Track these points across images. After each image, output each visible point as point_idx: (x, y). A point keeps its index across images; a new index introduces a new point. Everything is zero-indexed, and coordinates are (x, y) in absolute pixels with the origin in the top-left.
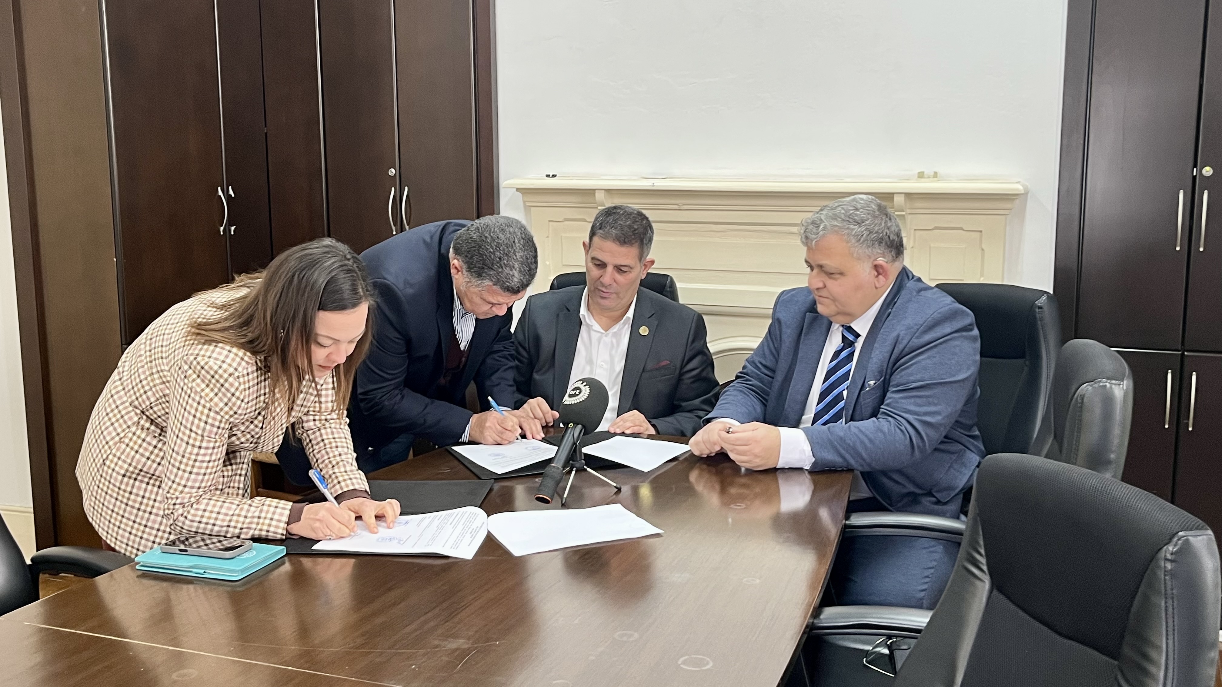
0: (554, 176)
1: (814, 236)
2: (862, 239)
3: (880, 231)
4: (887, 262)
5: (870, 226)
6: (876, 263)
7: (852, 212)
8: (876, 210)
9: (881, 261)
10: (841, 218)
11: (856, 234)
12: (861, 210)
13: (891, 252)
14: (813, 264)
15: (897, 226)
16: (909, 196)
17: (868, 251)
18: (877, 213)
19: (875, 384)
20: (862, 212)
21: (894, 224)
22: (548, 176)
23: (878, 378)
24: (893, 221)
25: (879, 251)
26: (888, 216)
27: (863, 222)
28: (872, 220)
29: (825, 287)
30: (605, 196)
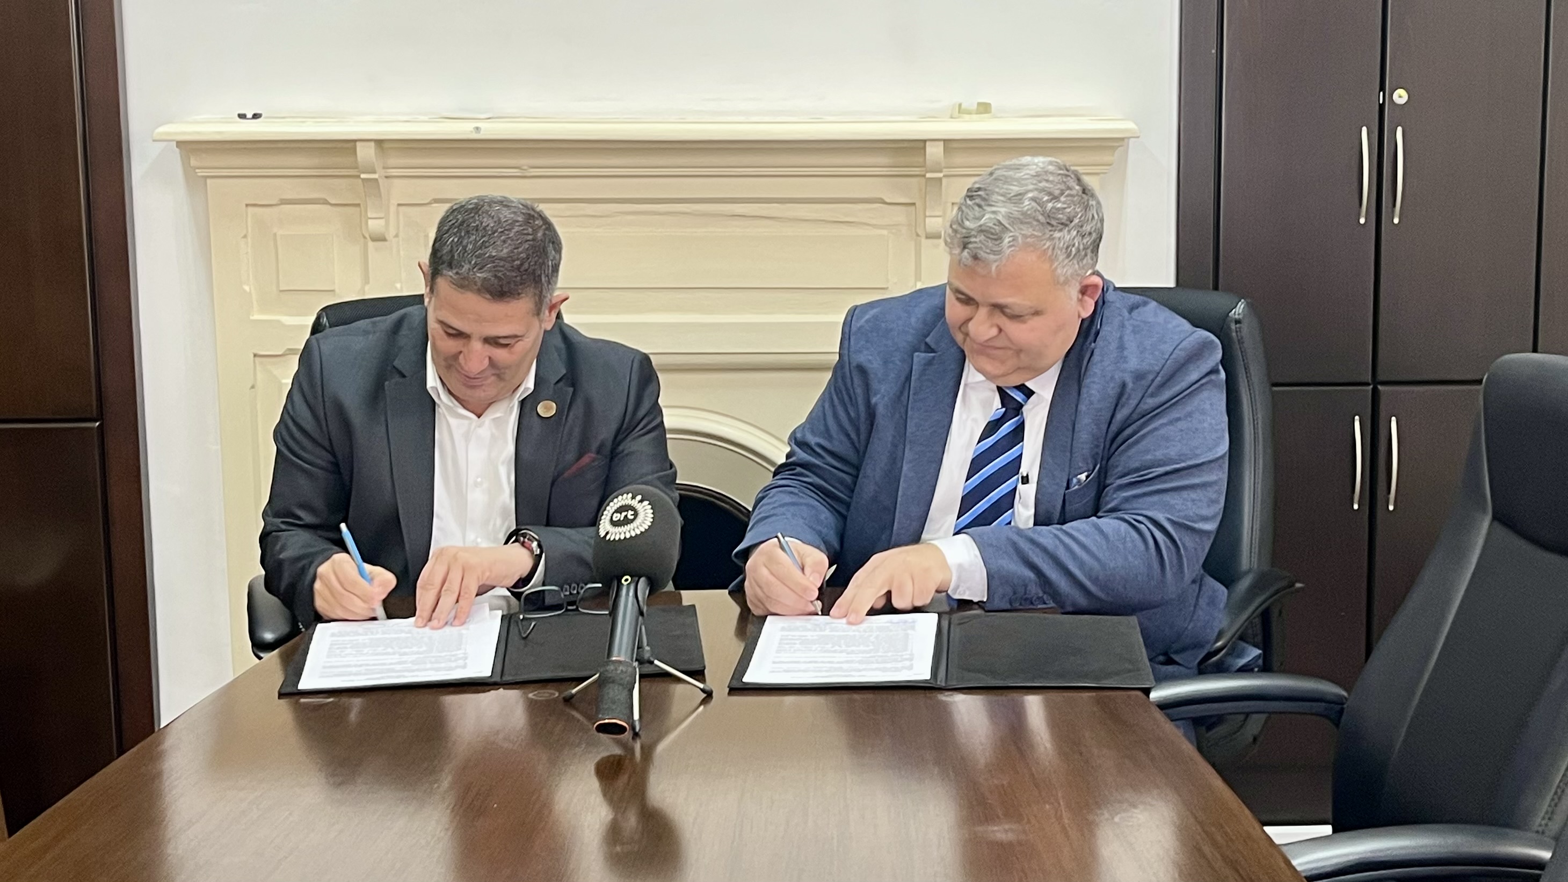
0: (256, 116)
6: (1087, 281)
14: (981, 302)
16: (949, 144)
19: (1087, 477)
22: (242, 116)
23: (1091, 467)
29: (1002, 333)
30: (376, 154)
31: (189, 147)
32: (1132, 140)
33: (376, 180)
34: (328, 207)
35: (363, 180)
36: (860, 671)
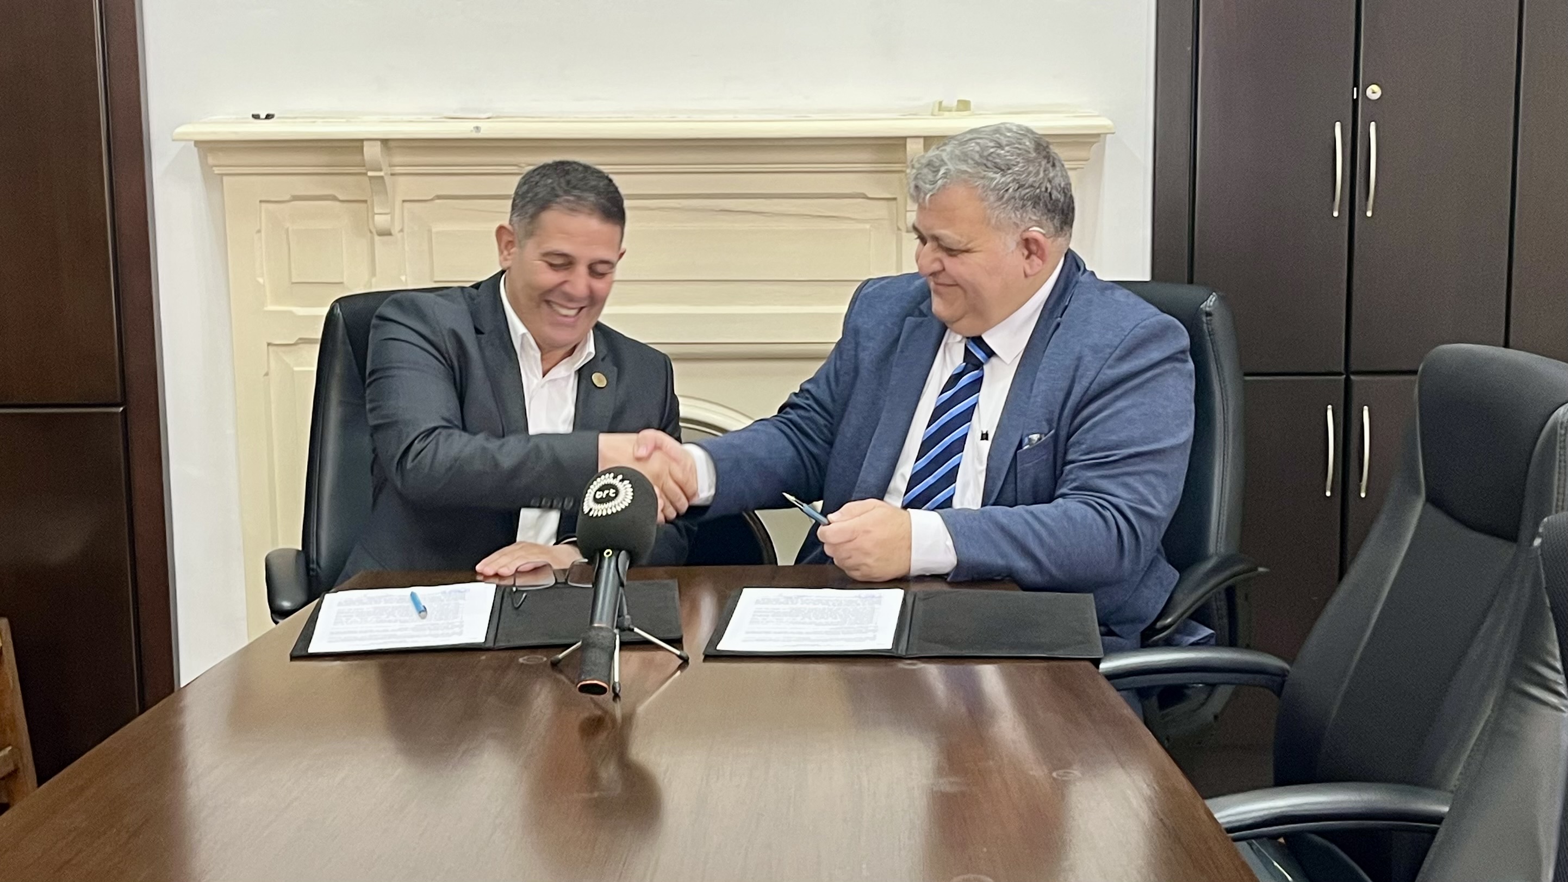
0: (269, 117)
1: (928, 186)
2: (1006, 196)
3: (1037, 185)
4: (1044, 235)
5: (1020, 175)
6: (1027, 235)
7: (992, 150)
8: (1031, 150)
9: (1036, 232)
10: (973, 159)
11: (998, 187)
12: (1007, 148)
13: (1052, 219)
14: (924, 233)
15: (1066, 177)
17: (1015, 217)
18: (1034, 155)
19: (1040, 439)
20: (1008, 152)
21: (1059, 174)
22: (256, 117)
23: (1046, 430)
24: (1058, 169)
25: (1034, 218)
26: (1051, 159)
27: (1009, 169)
28: (1024, 166)
29: (944, 269)
30: (381, 151)
31: (207, 147)
32: (1108, 136)
33: (382, 177)
34: (337, 203)
35: (371, 178)
36: (826, 640)
